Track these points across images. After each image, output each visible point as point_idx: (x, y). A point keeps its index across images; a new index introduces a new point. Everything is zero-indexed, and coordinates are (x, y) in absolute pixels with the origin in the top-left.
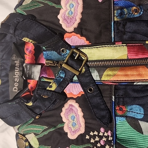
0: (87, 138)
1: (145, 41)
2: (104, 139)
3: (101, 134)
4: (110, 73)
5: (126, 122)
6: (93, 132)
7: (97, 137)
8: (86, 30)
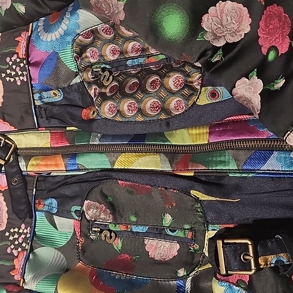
0: (6, 235)
1: (66, 127)
2: (23, 236)
3: (21, 231)
4: (34, 162)
5: (45, 218)
6: (14, 229)
7: (16, 234)
8: (8, 114)
